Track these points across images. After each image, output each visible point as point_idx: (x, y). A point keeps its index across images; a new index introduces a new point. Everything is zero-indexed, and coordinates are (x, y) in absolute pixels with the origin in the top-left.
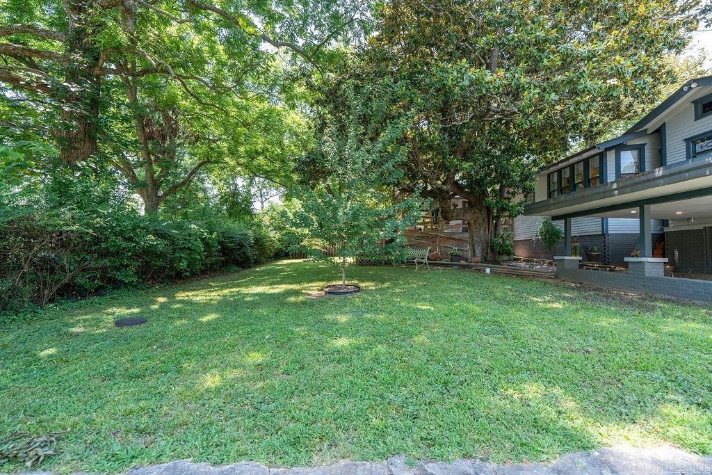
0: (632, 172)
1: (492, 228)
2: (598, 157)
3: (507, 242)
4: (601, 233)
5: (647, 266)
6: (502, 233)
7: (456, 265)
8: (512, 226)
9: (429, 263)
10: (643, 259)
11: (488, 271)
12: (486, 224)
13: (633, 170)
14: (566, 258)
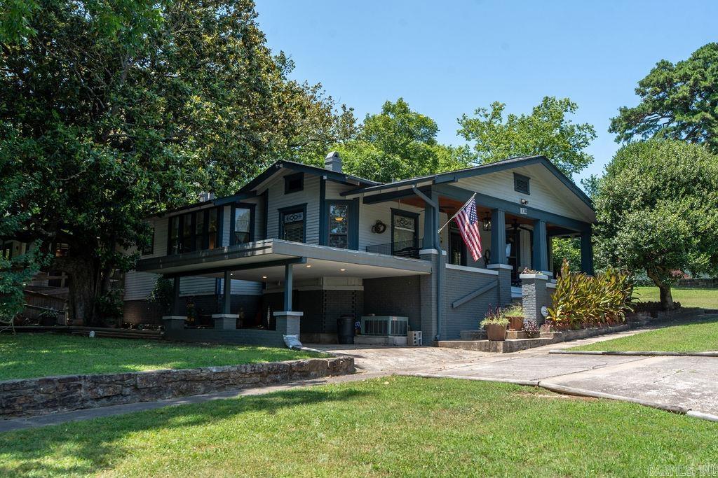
0: (244, 231)
1: (98, 284)
2: (216, 209)
3: (116, 301)
4: (214, 293)
5: (225, 321)
6: (110, 290)
7: (49, 330)
8: (123, 280)
9: (16, 329)
10: (223, 315)
11: (92, 334)
12: (92, 278)
13: (245, 230)
14: (173, 317)
